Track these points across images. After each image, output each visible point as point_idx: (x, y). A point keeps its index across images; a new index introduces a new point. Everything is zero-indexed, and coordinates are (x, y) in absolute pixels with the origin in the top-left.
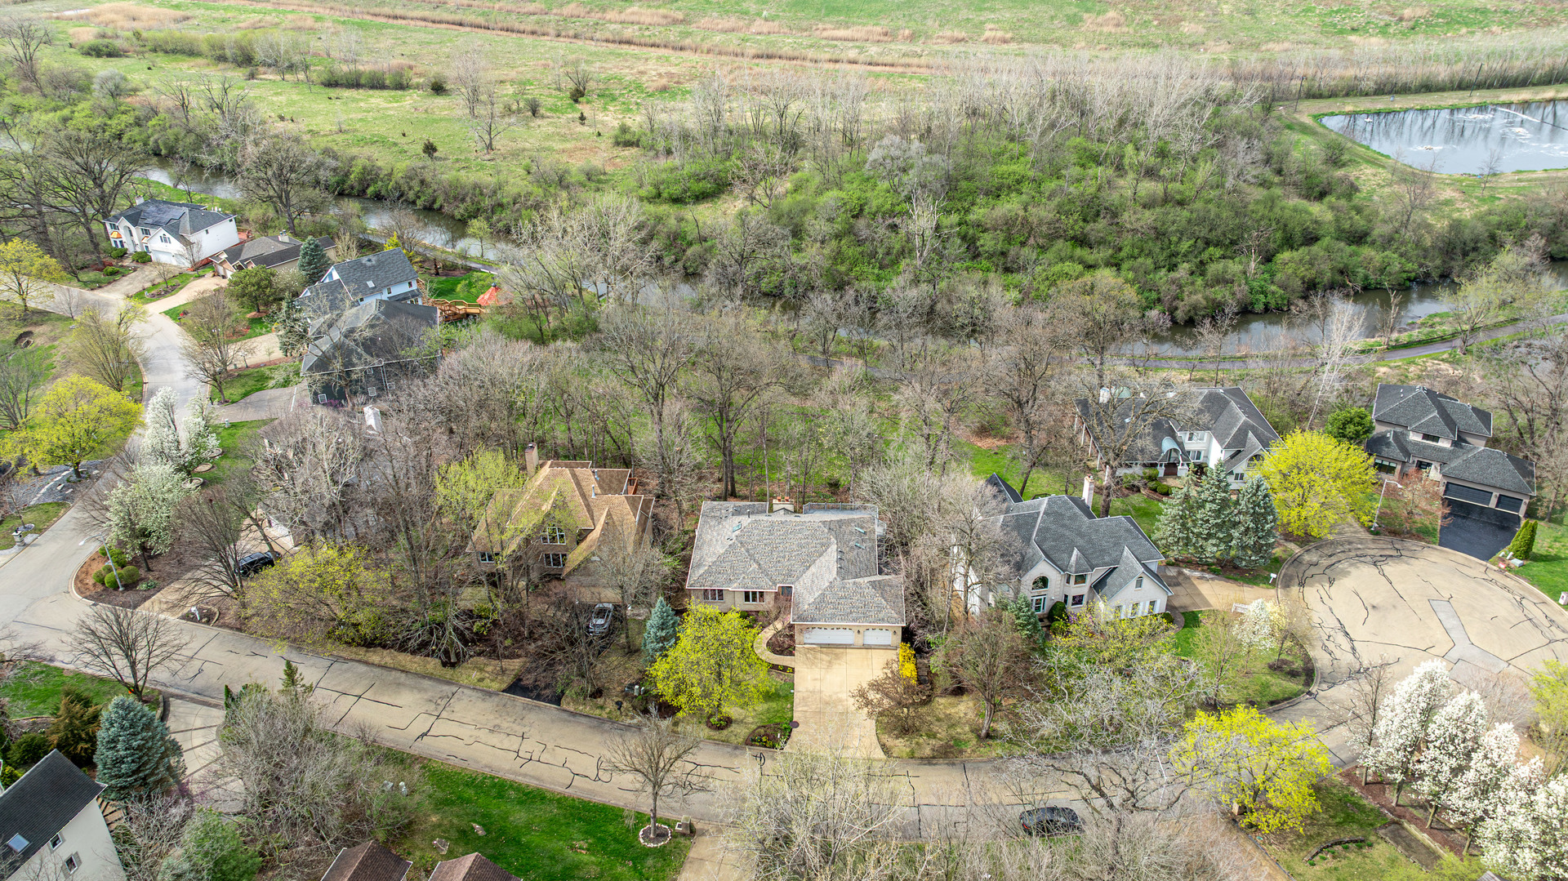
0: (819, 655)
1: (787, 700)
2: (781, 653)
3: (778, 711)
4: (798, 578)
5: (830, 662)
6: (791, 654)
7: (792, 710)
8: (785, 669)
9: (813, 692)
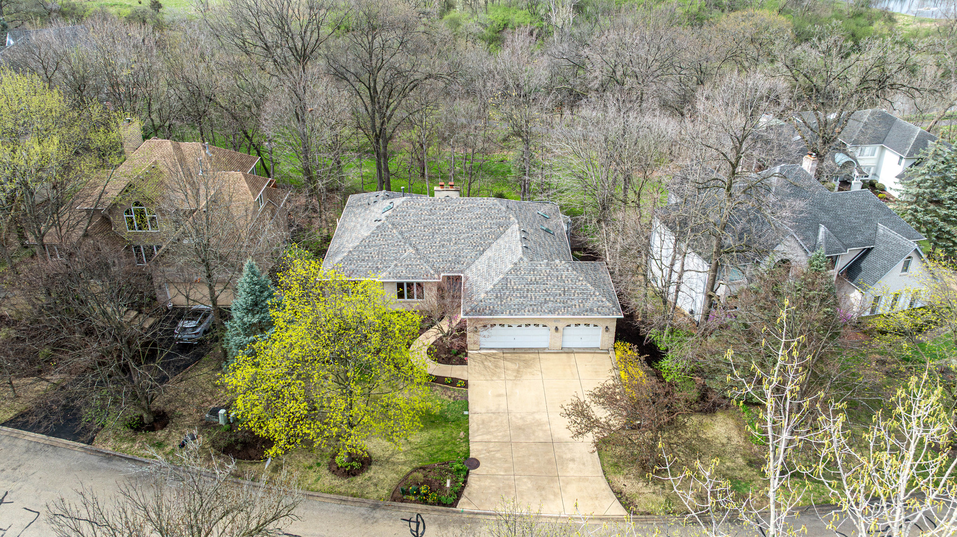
0: (501, 363)
1: (459, 426)
2: (448, 361)
3: (445, 443)
4: (469, 265)
5: (518, 371)
6: (463, 362)
7: (467, 440)
8: (454, 382)
9: (496, 413)
